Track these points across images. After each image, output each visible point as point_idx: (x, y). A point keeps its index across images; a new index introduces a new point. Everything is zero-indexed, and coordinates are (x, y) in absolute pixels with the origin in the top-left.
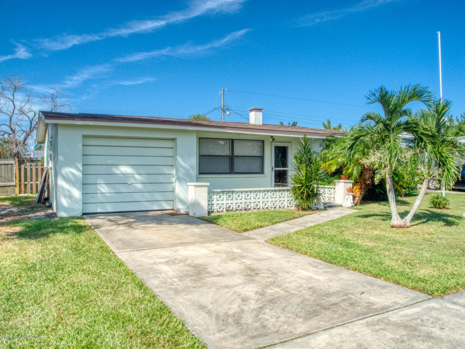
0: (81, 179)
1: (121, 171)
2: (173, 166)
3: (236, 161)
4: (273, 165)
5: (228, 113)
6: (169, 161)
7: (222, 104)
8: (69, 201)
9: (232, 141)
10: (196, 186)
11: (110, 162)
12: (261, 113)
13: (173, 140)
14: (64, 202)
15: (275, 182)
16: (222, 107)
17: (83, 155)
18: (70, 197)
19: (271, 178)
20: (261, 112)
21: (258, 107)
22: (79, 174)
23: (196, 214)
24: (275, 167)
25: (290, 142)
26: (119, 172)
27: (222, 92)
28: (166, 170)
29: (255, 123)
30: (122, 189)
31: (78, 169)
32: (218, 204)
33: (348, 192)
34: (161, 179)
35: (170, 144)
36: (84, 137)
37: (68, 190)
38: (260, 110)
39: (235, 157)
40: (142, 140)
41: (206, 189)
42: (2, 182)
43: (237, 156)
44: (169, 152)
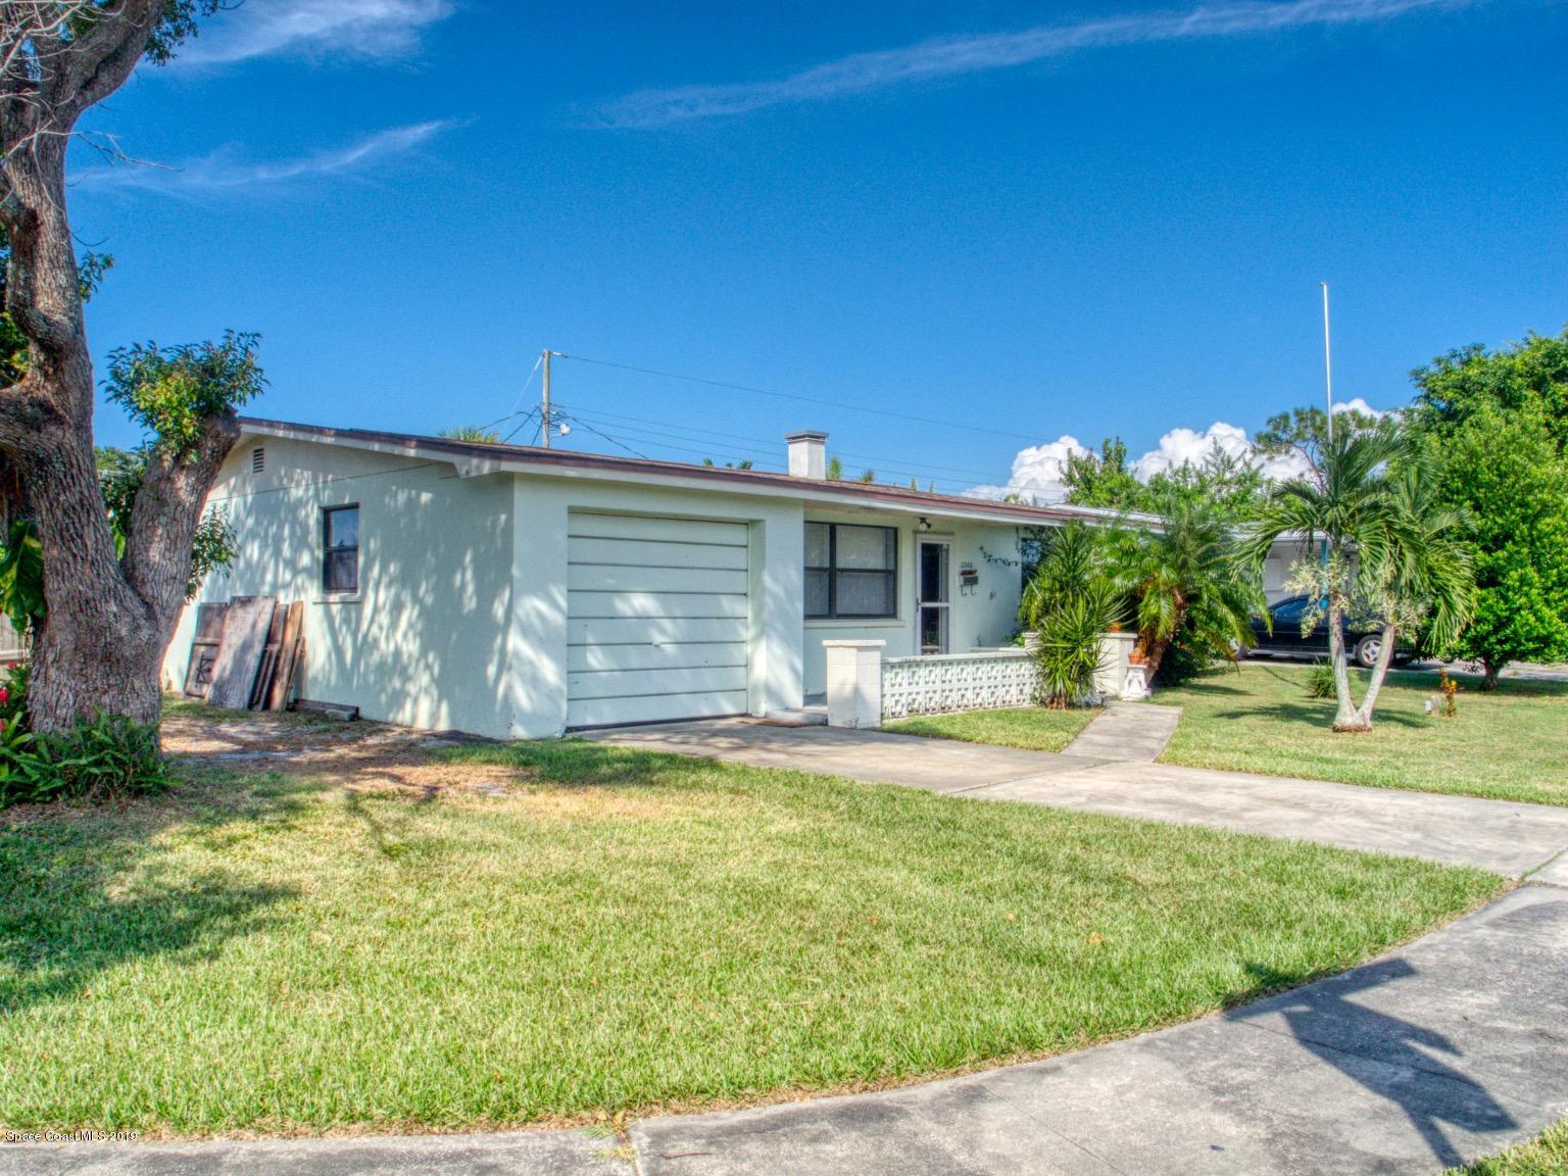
0: (564, 633)
1: (633, 608)
2: (745, 594)
3: (842, 583)
4: (919, 596)
5: (565, 429)
6: (740, 582)
7: (545, 400)
8: (534, 695)
9: (833, 527)
10: (860, 649)
11: (611, 583)
12: (823, 448)
13: (749, 524)
14: (522, 697)
15: (924, 643)
16: (544, 409)
17: (569, 563)
18: (534, 681)
19: (915, 628)
20: (822, 443)
21: (817, 429)
22: (558, 619)
23: (860, 722)
24: (924, 600)
25: (952, 534)
26: (630, 613)
27: (546, 360)
28: (728, 605)
29: (809, 474)
30: (635, 658)
31: (554, 604)
32: (893, 695)
33: (1131, 662)
34: (716, 630)
35: (739, 536)
36: (574, 511)
37: (531, 663)
38: (816, 438)
39: (838, 573)
40: (687, 523)
41: (876, 656)
42: (3, 648)
43: (843, 570)
44: (739, 558)
